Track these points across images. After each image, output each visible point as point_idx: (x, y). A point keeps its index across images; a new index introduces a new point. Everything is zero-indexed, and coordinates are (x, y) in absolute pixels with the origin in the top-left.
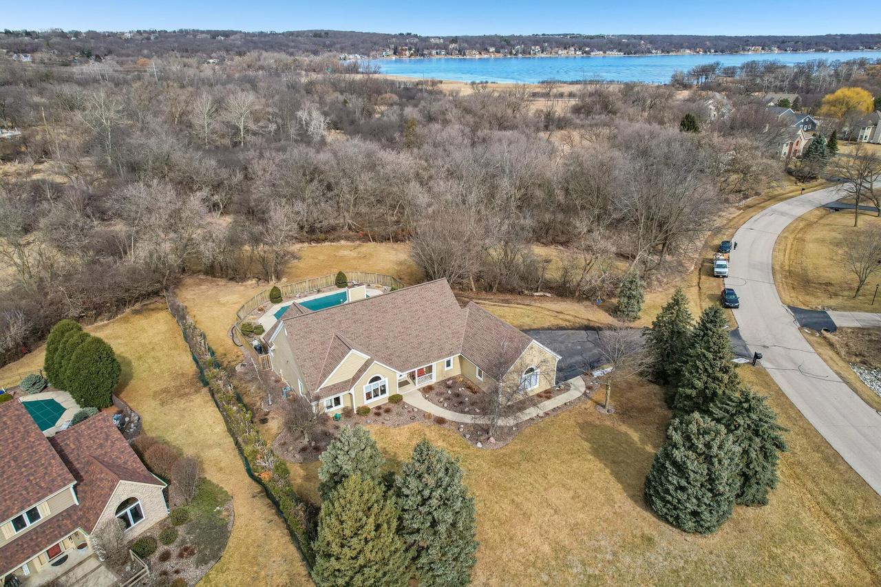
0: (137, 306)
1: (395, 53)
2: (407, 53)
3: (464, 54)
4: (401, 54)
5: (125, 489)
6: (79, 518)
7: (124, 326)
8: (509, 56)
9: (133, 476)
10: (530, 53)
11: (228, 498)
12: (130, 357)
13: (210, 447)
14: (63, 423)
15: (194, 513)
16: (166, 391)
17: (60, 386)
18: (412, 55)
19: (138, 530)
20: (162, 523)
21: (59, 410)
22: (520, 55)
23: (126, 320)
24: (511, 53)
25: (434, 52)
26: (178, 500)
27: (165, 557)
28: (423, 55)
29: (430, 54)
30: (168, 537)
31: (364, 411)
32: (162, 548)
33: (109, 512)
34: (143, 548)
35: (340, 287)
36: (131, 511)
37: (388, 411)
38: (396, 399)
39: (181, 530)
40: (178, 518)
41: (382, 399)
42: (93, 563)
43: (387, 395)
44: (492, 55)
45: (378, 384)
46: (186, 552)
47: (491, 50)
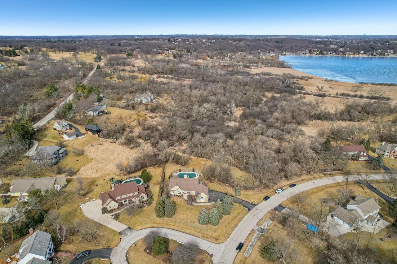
0: (158, 165)
1: (309, 53)
2: (316, 53)
3: (345, 55)
4: (312, 53)
5: (143, 194)
6: (138, 196)
7: (155, 169)
8: (371, 56)
9: (144, 193)
10: (384, 55)
11: (154, 200)
12: (153, 175)
13: (156, 193)
14: (141, 184)
15: (149, 200)
16: (155, 183)
17: (142, 178)
18: (317, 54)
19: (143, 200)
20: (146, 200)
21: (141, 182)
22: (378, 56)
23: (155, 168)
24: (372, 54)
25: (329, 53)
26: (148, 198)
27: (145, 203)
28: (323, 54)
29: (327, 54)
30: (146, 202)
31: (177, 195)
32: (145, 202)
33: (141, 196)
34: (143, 202)
35: (193, 171)
36: (143, 197)
37: (180, 196)
38: (182, 195)
39: (147, 201)
40: (148, 200)
41: (180, 195)
42: (138, 201)
43: (181, 194)
44: (362, 55)
45: (180, 192)
46: (147, 204)
47: (361, 52)
